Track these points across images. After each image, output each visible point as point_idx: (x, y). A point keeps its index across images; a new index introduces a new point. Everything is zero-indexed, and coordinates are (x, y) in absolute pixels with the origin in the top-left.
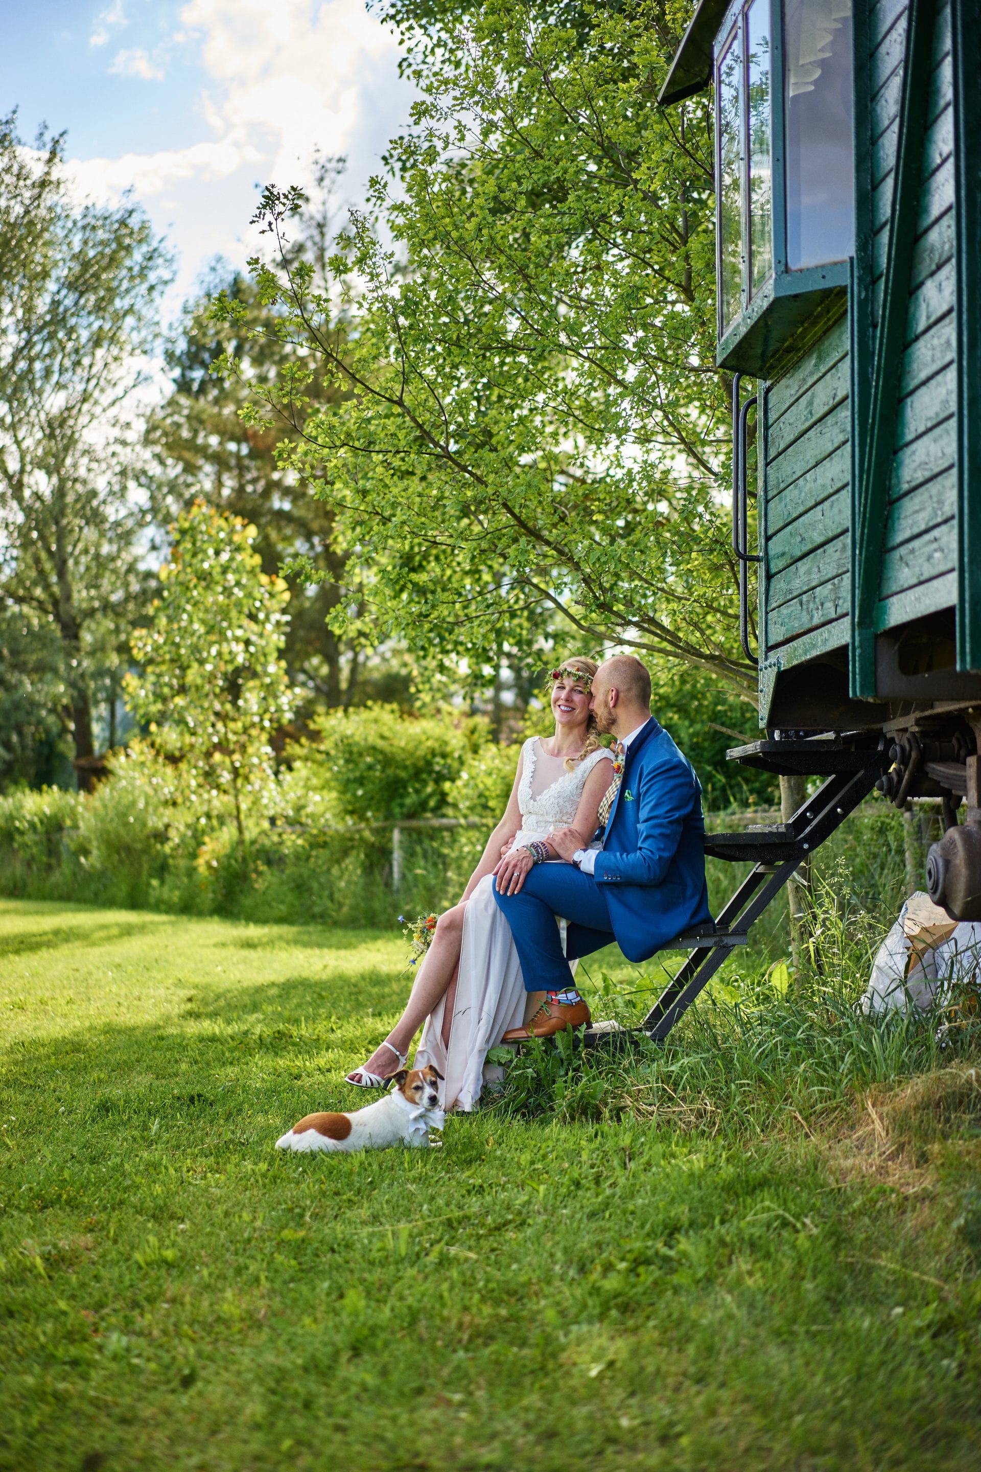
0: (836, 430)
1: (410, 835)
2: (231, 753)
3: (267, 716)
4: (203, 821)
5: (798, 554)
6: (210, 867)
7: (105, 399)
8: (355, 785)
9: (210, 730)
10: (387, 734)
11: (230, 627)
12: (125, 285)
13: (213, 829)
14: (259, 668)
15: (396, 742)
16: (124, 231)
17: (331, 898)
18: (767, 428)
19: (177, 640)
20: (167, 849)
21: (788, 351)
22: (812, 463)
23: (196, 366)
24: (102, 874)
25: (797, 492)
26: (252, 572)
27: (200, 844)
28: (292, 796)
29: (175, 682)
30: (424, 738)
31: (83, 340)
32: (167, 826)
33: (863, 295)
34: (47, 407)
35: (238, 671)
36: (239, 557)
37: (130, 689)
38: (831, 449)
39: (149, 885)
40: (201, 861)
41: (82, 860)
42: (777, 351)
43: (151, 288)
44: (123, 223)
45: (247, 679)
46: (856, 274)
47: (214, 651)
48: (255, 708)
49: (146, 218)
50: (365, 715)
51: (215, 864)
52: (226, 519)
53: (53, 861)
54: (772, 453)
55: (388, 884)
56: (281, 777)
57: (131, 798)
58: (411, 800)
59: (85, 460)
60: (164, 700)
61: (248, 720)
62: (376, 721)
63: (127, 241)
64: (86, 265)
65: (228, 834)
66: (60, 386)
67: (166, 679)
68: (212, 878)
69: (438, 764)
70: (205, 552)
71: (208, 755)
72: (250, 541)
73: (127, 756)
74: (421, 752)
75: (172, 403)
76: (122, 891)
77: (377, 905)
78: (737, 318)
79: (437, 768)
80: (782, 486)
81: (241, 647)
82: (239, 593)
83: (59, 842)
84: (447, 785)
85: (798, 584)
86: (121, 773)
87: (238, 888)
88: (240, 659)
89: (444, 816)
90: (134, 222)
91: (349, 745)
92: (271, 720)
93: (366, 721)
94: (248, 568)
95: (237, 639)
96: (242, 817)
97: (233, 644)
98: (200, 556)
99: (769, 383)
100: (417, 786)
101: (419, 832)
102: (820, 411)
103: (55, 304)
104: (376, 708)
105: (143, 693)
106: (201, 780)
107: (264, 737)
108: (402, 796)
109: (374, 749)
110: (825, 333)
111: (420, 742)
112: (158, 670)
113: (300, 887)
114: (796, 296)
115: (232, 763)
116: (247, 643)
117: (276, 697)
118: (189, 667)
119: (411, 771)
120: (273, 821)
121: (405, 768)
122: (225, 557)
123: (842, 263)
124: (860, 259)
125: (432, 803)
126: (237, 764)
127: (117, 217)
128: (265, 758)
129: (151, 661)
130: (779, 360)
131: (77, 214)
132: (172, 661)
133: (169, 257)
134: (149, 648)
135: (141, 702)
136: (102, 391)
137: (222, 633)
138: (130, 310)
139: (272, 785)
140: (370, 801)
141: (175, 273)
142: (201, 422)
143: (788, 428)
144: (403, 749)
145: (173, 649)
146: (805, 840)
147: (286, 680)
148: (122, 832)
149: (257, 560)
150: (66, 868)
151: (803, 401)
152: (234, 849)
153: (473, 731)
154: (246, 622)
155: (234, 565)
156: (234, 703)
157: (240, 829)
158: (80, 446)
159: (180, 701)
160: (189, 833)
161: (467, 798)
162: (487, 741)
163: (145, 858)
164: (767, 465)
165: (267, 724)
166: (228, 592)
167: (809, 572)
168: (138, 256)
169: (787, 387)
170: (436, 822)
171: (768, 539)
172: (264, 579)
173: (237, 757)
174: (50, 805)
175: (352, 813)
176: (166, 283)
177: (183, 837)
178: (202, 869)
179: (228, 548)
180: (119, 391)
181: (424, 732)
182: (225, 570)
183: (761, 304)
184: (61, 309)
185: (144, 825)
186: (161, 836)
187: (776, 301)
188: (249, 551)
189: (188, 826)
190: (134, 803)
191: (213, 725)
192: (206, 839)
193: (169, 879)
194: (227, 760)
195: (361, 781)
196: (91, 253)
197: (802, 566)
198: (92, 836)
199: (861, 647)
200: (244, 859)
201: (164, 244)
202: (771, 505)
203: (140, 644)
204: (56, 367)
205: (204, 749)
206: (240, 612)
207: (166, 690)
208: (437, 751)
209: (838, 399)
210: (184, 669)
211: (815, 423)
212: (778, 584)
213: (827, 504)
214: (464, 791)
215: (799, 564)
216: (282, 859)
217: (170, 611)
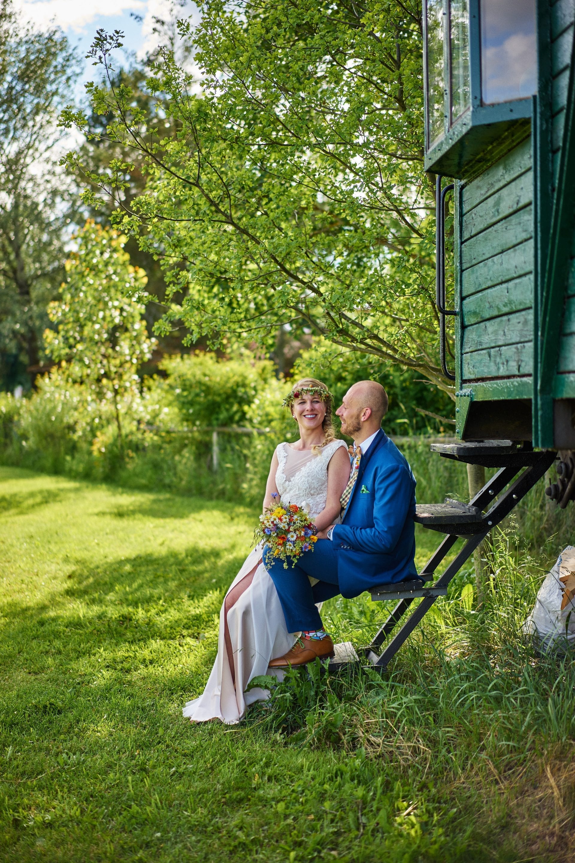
0: (519, 229)
1: (223, 437)
2: (112, 380)
3: (135, 356)
4: (97, 421)
5: (487, 316)
6: (100, 452)
7: (42, 147)
8: (188, 406)
9: (99, 366)
10: (207, 372)
11: (111, 299)
12: (52, 77)
13: (103, 426)
14: (129, 326)
15: (213, 379)
16: (50, 44)
17: (175, 474)
18: (462, 215)
19: (78, 308)
20: (75, 437)
21: (479, 161)
22: (499, 250)
23: (97, 125)
24: (37, 451)
25: (486, 269)
26: (124, 264)
27: (95, 436)
28: (150, 409)
29: (77, 335)
30: (231, 375)
31: (28, 110)
32: (76, 423)
33: (544, 127)
34: (7, 152)
35: (116, 328)
36: (115, 255)
37: (49, 340)
38: (515, 242)
39: (64, 459)
40: (95, 448)
41: (24, 443)
42: (471, 161)
43: (69, 79)
44: (50, 39)
45: (121, 333)
46: (538, 110)
47: (101, 314)
48: (127, 351)
49: (65, 35)
50: (194, 359)
51: (103, 450)
52: (107, 231)
53: (8, 441)
54: (466, 236)
55: (210, 467)
56: (144, 394)
57: (52, 405)
58: (223, 415)
59: (31, 184)
60: (71, 347)
61: (123, 359)
62: (201, 364)
63: (53, 50)
64: (28, 64)
65: (111, 430)
66: (14, 139)
67: (71, 333)
68: (102, 459)
69: (241, 391)
70: (94, 252)
71: (99, 380)
72: (122, 246)
73: (50, 378)
74: (229, 385)
75: (83, 148)
76: (48, 463)
77: (203, 481)
78: (441, 137)
79: (240, 394)
80: (474, 262)
81: (117, 312)
82: (115, 278)
83: (11, 429)
84: (246, 408)
85: (487, 340)
86: (47, 389)
87: (118, 465)
88: (117, 321)
89: (244, 426)
90: (57, 37)
91: (184, 380)
92: (137, 359)
93: (195, 364)
94: (121, 262)
95: (115, 308)
96: (121, 418)
97: (113, 310)
98: (91, 255)
99: (463, 182)
100: (227, 406)
101: (229, 435)
102: (505, 210)
103: (11, 88)
104: (201, 355)
105: (56, 342)
106: (94, 396)
107: (134, 369)
108: (218, 413)
109: (200, 383)
110: (509, 150)
111: (229, 378)
112: (66, 328)
113: (156, 466)
114: (489, 125)
115: (113, 386)
116: (122, 310)
117: (139, 344)
118: (85, 325)
119: (224, 396)
120: (139, 422)
121: (219, 395)
122: (106, 255)
123: (526, 100)
124: (542, 98)
125: (237, 417)
126: (117, 387)
127: (47, 35)
128: (134, 383)
129: (60, 322)
130: (471, 167)
131: (22, 34)
132: (74, 322)
133: (79, 59)
134: (60, 314)
135: (56, 347)
136: (40, 142)
137: (106, 304)
138: (55, 93)
139: (138, 400)
140: (197, 415)
141: (83, 69)
142: (100, 161)
143: (479, 219)
144: (219, 383)
145: (75, 315)
146: (490, 518)
147: (146, 333)
148: (49, 425)
149: (127, 257)
150: (16, 446)
151: (491, 201)
152: (115, 440)
153: (264, 369)
154: (119, 296)
155: (112, 261)
156: (113, 348)
157: (119, 427)
158: (27, 177)
159: (80, 347)
160: (88, 428)
161: (259, 415)
162: (272, 376)
163: (62, 442)
164: (462, 243)
165: (135, 361)
166: (109, 277)
167: (495, 332)
168: (60, 60)
169: (478, 187)
170: (239, 430)
171: (463, 299)
172: (131, 269)
173: (116, 382)
174: (5, 406)
175: (187, 420)
176: (77, 75)
177: (84, 431)
178: (96, 454)
179: (109, 250)
180: (50, 142)
181: (232, 370)
182: (106, 264)
183: (460, 129)
184: (14, 92)
185: (62, 421)
186: (71, 428)
187: (473, 130)
188: (122, 251)
189: (88, 424)
190: (55, 408)
191: (101, 362)
192: (98, 433)
193: (77, 456)
194: (110, 385)
195: (191, 403)
196: (32, 57)
197: (491, 326)
198: (30, 429)
199: (542, 409)
200: (122, 447)
201: (76, 51)
202: (465, 274)
203: (54, 312)
204: (12, 128)
205: (96, 377)
206: (117, 290)
207: (71, 341)
208: (240, 384)
209: (521, 204)
210: (82, 327)
211: (501, 220)
212: (471, 335)
213: (511, 284)
214: (257, 412)
215: (488, 323)
216: (144, 449)
217: (73, 290)
